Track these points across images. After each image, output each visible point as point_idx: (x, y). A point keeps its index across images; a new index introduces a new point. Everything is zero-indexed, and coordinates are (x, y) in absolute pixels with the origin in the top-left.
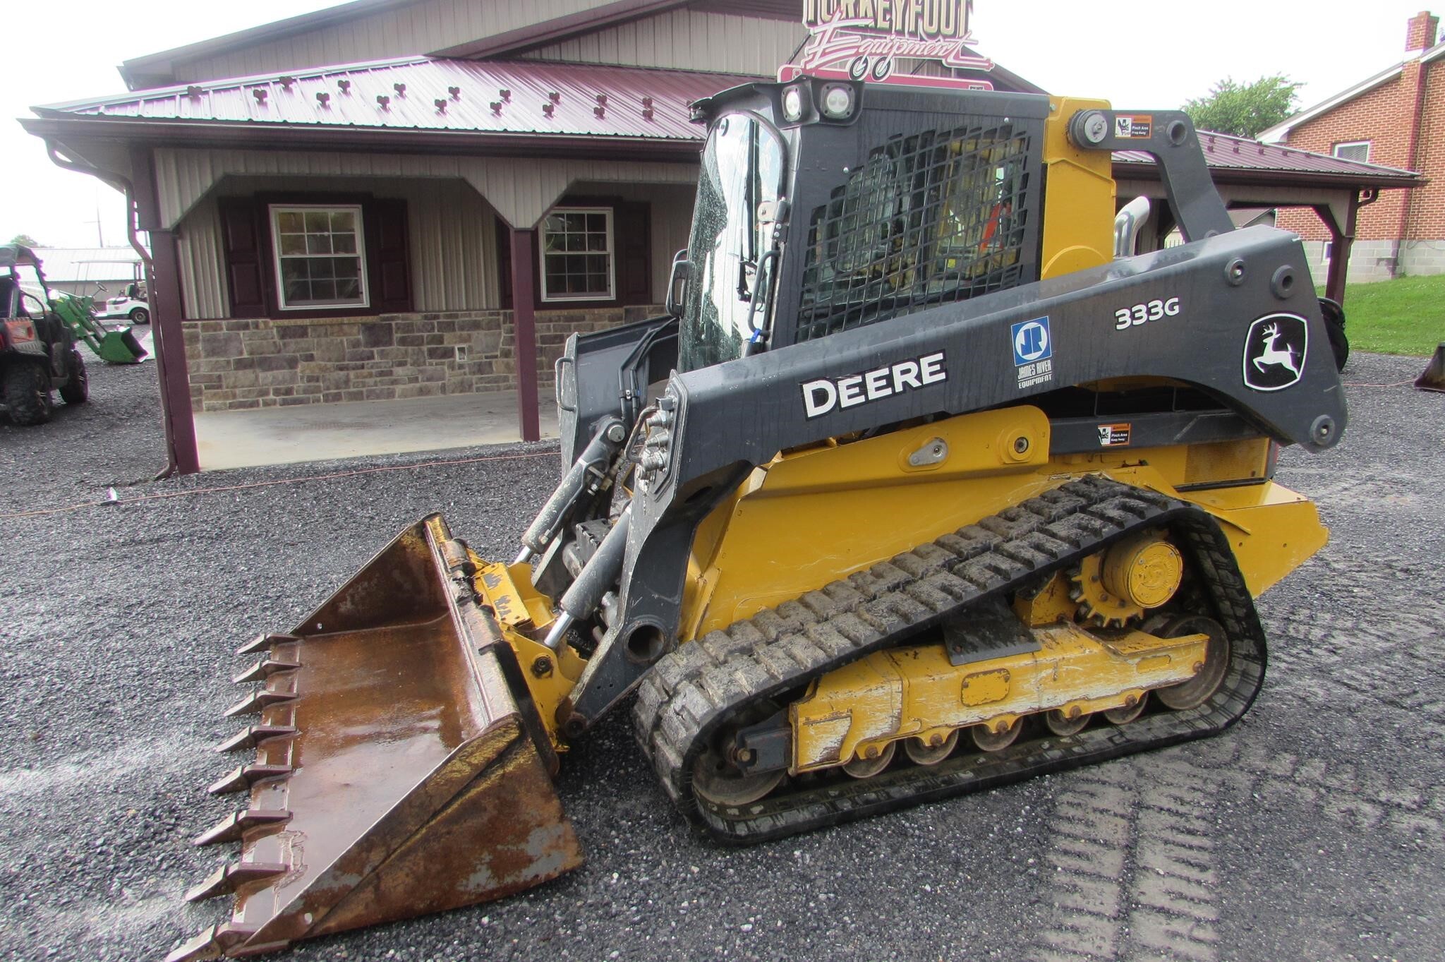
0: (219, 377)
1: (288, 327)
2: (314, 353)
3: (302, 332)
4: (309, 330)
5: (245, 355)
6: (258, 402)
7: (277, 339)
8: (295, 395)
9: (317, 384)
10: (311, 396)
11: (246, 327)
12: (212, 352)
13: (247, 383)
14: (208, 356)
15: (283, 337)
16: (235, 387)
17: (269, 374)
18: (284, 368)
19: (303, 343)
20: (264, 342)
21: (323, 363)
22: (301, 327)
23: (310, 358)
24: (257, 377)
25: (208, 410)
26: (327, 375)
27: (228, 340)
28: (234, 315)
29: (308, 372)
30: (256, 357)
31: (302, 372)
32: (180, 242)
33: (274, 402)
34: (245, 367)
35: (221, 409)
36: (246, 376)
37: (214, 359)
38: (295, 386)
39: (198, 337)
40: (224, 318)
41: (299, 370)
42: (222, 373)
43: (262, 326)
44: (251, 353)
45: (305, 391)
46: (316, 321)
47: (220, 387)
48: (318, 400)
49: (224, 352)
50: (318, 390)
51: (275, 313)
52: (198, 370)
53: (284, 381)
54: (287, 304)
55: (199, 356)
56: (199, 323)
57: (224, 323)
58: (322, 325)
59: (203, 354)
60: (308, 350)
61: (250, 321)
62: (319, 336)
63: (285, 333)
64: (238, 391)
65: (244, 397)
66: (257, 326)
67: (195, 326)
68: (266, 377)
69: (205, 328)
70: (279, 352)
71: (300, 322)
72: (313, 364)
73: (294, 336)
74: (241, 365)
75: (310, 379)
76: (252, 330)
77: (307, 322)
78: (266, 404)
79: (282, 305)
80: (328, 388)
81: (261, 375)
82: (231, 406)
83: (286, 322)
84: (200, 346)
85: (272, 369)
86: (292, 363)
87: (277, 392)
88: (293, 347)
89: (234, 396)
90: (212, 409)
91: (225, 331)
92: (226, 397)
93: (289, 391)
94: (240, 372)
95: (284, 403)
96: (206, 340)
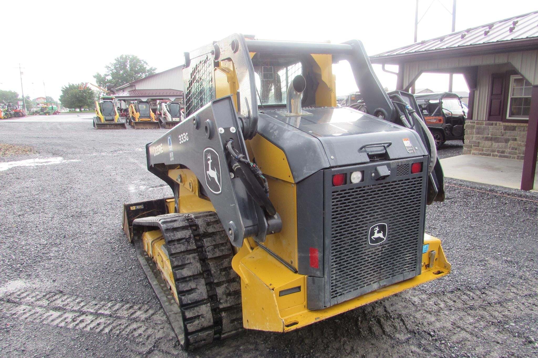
0: (479, 142)
1: (508, 126)
2: (517, 138)
3: (514, 129)
4: (517, 128)
5: (490, 136)
6: (490, 154)
7: (503, 131)
8: (505, 154)
9: (515, 151)
10: (512, 155)
11: (492, 124)
12: (478, 133)
13: (488, 146)
14: (476, 134)
15: (505, 130)
16: (484, 147)
17: (497, 144)
18: (503, 142)
19: (513, 133)
20: (498, 131)
21: (519, 142)
22: (513, 126)
23: (515, 140)
24: (492, 144)
25: (473, 154)
26: (521, 148)
27: (484, 129)
28: (489, 120)
29: (512, 146)
30: (493, 136)
31: (510, 145)
32: (476, 91)
33: (497, 156)
34: (488, 140)
35: (477, 154)
36: (488, 143)
37: (478, 136)
38: (506, 150)
39: (474, 127)
40: (486, 121)
41: (509, 144)
42: (480, 141)
43: (498, 124)
44: (492, 135)
45: (510, 153)
46: (519, 124)
47: (478, 146)
48: (515, 158)
49: (482, 134)
50: (515, 153)
51: (503, 119)
52: (472, 139)
53: (502, 148)
54: (510, 116)
55: (473, 134)
56: (476, 121)
57: (485, 122)
58: (522, 127)
59: (475, 133)
60: (514, 136)
61: (494, 122)
62: (520, 131)
63: (506, 128)
64: (484, 149)
65: (486, 151)
66: (496, 124)
67: (474, 123)
68: (495, 145)
69: (477, 123)
70: (503, 135)
71: (512, 124)
72: (515, 142)
73: (510, 130)
74: (487, 139)
75: (513, 148)
76: (494, 126)
77: (515, 124)
78: (493, 156)
79: (508, 117)
80: (520, 154)
81: (494, 144)
82: (481, 154)
83: (507, 124)
84: (474, 130)
85: (499, 142)
86: (507, 141)
87: (498, 152)
88: (509, 134)
89: (483, 150)
90: (474, 154)
91: (484, 125)
92: (479, 150)
93: (503, 152)
94: (487, 142)
95: (500, 156)
96: (478, 128)
